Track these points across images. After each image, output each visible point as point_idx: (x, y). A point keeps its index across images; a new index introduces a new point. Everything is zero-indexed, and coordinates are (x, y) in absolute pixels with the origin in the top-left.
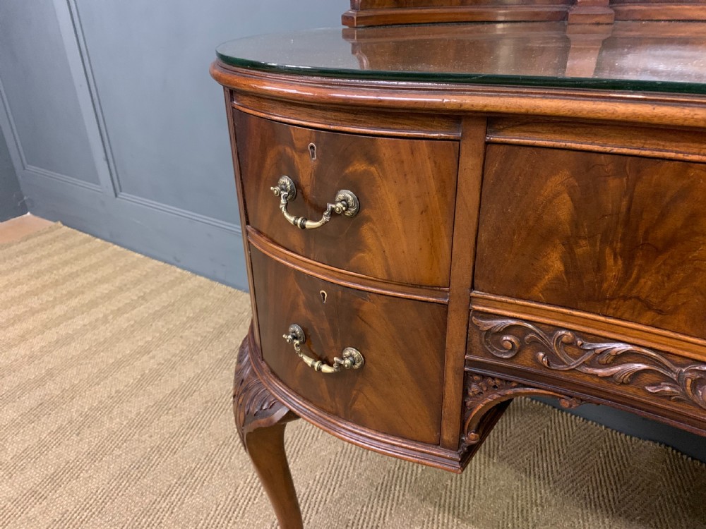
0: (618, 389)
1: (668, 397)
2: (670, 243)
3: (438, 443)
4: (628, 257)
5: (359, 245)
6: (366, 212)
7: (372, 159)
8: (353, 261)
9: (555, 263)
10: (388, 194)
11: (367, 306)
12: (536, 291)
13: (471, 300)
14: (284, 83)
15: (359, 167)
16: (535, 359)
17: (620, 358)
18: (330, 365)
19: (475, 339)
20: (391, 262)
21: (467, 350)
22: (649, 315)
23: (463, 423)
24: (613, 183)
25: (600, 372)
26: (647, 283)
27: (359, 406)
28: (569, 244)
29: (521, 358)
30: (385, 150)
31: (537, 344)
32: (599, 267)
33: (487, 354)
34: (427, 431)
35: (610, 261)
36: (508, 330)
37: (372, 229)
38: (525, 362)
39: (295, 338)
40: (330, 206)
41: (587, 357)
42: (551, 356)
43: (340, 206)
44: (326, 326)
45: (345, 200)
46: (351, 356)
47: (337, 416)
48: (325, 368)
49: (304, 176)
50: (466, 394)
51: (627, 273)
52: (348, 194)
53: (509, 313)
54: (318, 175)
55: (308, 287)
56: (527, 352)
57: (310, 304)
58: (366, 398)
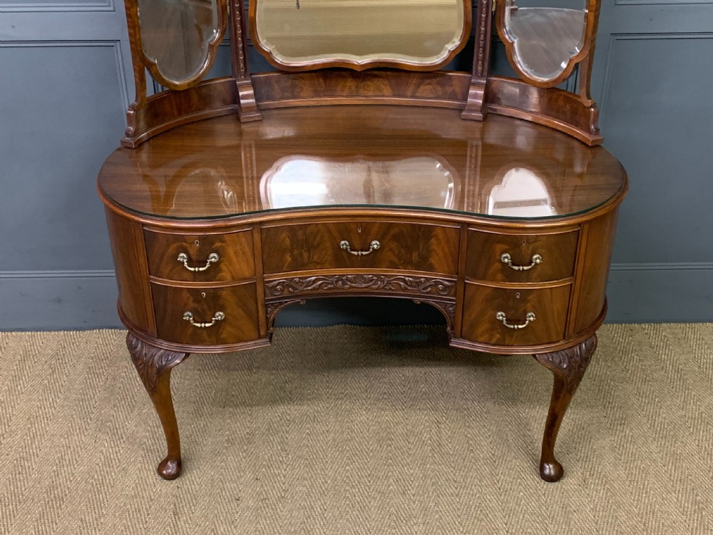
0: (316, 292)
1: (330, 289)
2: (319, 245)
3: (260, 337)
4: (309, 251)
5: (221, 271)
6: (222, 259)
7: (223, 241)
8: (217, 278)
9: (289, 258)
10: (231, 251)
11: (224, 293)
12: (285, 269)
13: (264, 278)
14: (184, 223)
15: (218, 244)
16: (289, 291)
17: (314, 282)
18: (211, 322)
19: (267, 291)
20: (234, 274)
21: (265, 296)
22: (318, 267)
23: (267, 324)
24: (300, 232)
25: (309, 288)
26: (316, 257)
27: (224, 335)
28: (291, 251)
29: (284, 293)
30: (227, 238)
31: (288, 286)
32: (301, 255)
33: (272, 295)
34: (254, 334)
35: (304, 253)
36: (278, 284)
37: (225, 264)
38: (286, 293)
39: (190, 317)
40: (208, 261)
41: (304, 285)
42: (294, 288)
43: (213, 260)
44: (205, 307)
45: (214, 257)
46: (220, 315)
47: (213, 344)
48: (207, 325)
49: (193, 252)
50: (267, 313)
51: (310, 255)
52: (215, 255)
53: (278, 278)
54: (200, 250)
55: (195, 293)
56: (286, 290)
57: (195, 301)
58: (227, 331)
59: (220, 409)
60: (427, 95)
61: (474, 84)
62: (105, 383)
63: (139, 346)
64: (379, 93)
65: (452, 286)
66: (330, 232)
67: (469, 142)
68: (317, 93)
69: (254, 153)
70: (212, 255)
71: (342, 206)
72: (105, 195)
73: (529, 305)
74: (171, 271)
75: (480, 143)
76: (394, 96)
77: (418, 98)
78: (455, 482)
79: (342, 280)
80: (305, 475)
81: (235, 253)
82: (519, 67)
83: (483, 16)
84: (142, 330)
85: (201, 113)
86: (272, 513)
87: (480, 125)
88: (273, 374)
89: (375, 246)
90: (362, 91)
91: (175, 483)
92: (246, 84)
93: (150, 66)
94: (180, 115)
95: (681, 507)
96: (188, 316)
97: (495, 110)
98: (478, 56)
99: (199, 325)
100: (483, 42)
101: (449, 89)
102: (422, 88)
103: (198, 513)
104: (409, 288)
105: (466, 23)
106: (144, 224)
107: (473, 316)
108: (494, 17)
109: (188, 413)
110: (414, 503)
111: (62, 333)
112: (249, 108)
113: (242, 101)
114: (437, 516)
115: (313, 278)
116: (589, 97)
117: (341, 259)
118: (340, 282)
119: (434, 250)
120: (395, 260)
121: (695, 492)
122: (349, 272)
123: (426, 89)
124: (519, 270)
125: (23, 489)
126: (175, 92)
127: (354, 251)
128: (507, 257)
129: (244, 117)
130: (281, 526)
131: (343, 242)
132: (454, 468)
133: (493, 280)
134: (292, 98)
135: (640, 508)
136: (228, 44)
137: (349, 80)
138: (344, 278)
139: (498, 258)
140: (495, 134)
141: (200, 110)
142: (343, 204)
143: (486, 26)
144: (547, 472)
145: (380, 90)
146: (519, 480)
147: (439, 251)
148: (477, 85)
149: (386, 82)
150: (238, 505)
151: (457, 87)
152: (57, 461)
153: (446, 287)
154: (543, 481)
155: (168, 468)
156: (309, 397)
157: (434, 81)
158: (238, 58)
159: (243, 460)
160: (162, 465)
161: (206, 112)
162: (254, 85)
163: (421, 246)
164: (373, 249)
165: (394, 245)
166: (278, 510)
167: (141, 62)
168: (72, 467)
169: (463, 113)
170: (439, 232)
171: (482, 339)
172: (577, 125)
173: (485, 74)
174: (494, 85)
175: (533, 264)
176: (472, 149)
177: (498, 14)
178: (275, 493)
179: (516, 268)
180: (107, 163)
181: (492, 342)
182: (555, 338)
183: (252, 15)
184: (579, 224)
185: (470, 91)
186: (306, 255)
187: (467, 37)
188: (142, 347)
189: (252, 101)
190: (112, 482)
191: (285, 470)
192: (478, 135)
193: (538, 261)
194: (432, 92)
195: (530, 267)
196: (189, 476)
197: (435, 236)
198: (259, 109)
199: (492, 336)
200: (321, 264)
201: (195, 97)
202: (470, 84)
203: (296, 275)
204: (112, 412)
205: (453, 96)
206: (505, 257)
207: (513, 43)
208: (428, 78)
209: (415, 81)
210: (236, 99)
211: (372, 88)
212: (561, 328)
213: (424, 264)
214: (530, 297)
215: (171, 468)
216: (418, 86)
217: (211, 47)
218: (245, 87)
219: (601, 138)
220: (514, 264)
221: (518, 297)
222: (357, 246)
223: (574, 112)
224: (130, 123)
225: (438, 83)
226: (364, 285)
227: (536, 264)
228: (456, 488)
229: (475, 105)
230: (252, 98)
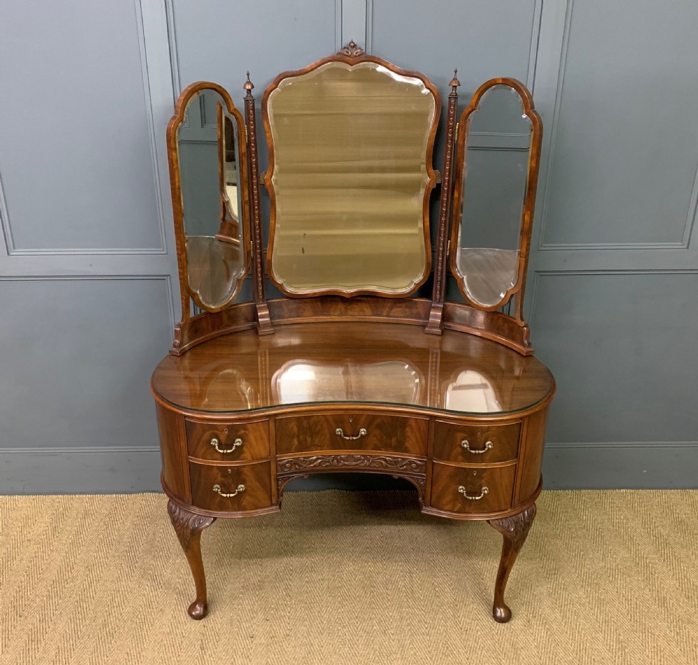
0: (317, 468)
1: (327, 466)
2: (319, 431)
3: (272, 505)
4: (311, 436)
5: (244, 452)
6: (245, 443)
7: (246, 429)
8: (242, 458)
9: (296, 442)
10: (251, 437)
11: (245, 470)
12: (293, 450)
13: (276, 458)
14: (217, 416)
15: (242, 432)
16: (296, 468)
17: (315, 460)
18: (234, 493)
19: (279, 468)
20: (253, 454)
21: (277, 472)
22: (319, 448)
23: (278, 494)
24: (305, 422)
25: (312, 465)
26: (317, 442)
27: (244, 503)
28: (298, 437)
30: (249, 427)
31: (295, 464)
32: (306, 440)
33: (282, 471)
34: (267, 503)
36: (287, 463)
37: (247, 447)
38: (293, 470)
40: (234, 445)
41: (308, 463)
42: (300, 466)
43: (238, 444)
44: (231, 480)
45: (239, 442)
46: (241, 487)
47: (235, 510)
48: (232, 495)
49: (223, 437)
50: (278, 485)
51: (312, 440)
52: (240, 440)
53: (287, 458)
54: (228, 436)
55: (223, 470)
56: (293, 467)
57: (223, 476)
58: (247, 500)
59: (237, 560)
60: (398, 314)
61: (434, 308)
62: (147, 537)
63: (178, 511)
64: (362, 313)
65: (423, 465)
66: (328, 421)
67: (431, 350)
68: (315, 314)
69: (267, 358)
70: (237, 440)
71: (338, 402)
72: (157, 393)
73: (483, 481)
74: (205, 452)
75: (439, 351)
76: (374, 315)
77: (391, 317)
78: (426, 623)
79: (337, 459)
80: (306, 617)
81: (255, 438)
82: (468, 296)
83: (440, 259)
84: (179, 498)
85: (229, 329)
86: (280, 649)
87: (439, 338)
88: (279, 531)
89: (363, 433)
90: (349, 312)
91: (202, 622)
92: (264, 307)
93: (194, 295)
94: (214, 330)
95: (607, 645)
96: (217, 488)
97: (450, 326)
98: (436, 288)
99: (225, 495)
100: (440, 278)
101: (415, 311)
102: (395, 310)
103: (220, 649)
104: (389, 466)
105: (428, 264)
106: (186, 416)
107: (440, 488)
108: (448, 260)
109: (212, 563)
110: (393, 641)
111: (114, 495)
112: (266, 325)
113: (260, 320)
114: (412, 652)
115: (314, 458)
116: (522, 319)
117: (336, 443)
118: (335, 461)
119: (409, 437)
120: (378, 443)
121: (618, 632)
122: (343, 453)
123: (397, 311)
124: (476, 453)
125: (81, 626)
126: (209, 314)
127: (347, 436)
128: (466, 443)
129: (261, 331)
130: (286, 660)
131: (338, 430)
132: (424, 611)
133: (455, 460)
134: (297, 317)
135: (574, 646)
136: (250, 277)
137: (340, 304)
138: (338, 458)
139: (459, 443)
140: (450, 345)
141: (229, 326)
142: (339, 400)
143: (442, 266)
144: (499, 614)
145: (364, 312)
146: (476, 622)
147: (412, 438)
148: (436, 308)
149: (368, 305)
150: (252, 642)
151: (421, 310)
152: (109, 603)
153: (418, 466)
154: (496, 622)
155: (197, 610)
156: (307, 550)
157: (404, 304)
158: (257, 288)
159: (256, 604)
160: (192, 607)
161: (233, 327)
162: (269, 307)
163: (399, 433)
164: (361, 435)
165: (377, 432)
166: (284, 647)
167: (188, 293)
168: (121, 608)
169: (426, 329)
170: (413, 423)
171: (447, 507)
172: (513, 339)
173: (442, 300)
174: (449, 309)
175: (486, 449)
176: (432, 355)
177: (451, 258)
178: (281, 631)
179: (473, 452)
180: (158, 368)
181: (455, 510)
182: (503, 508)
183: (270, 258)
184: (521, 418)
185: (431, 313)
186: (309, 439)
187: (429, 273)
188: (180, 512)
189: (267, 319)
190: (152, 621)
191: (289, 612)
192: (437, 345)
193: (490, 446)
194: (402, 313)
195: (484, 451)
196: (213, 616)
197: (410, 425)
198: (273, 325)
199: (454, 505)
200: (320, 447)
201: (225, 317)
202: (431, 308)
203: (301, 455)
204: (153, 562)
205: (418, 316)
206: (464, 443)
207: (463, 278)
208: (400, 302)
209: (389, 305)
210: (256, 318)
211: (357, 310)
212: (508, 499)
213: (400, 447)
214: (484, 475)
215: (199, 610)
216: (391, 308)
217: (239, 280)
218: (262, 309)
219: (532, 350)
220: (471, 449)
221: (475, 474)
222: (349, 433)
223: (511, 330)
224: (176, 337)
225: (407, 307)
226: (354, 463)
227: (489, 449)
228: (427, 628)
229: (435, 323)
230: (267, 318)
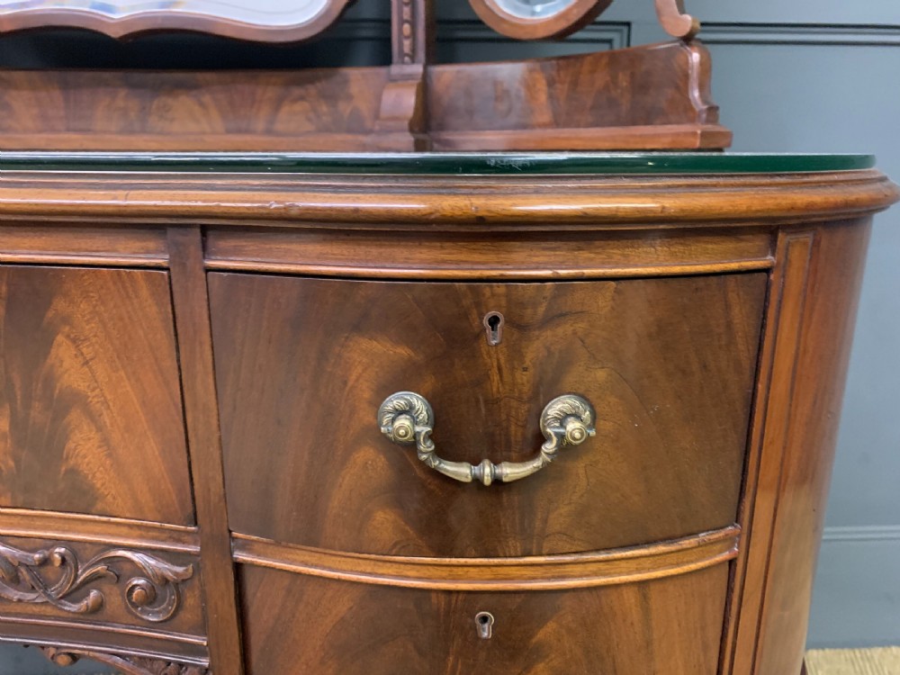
60: (297, 122)
61: (393, 82)
65: (184, 582)
76: (228, 132)
102: (286, 109)
123: (294, 113)
124: (477, 481)
128: (408, 411)
139: (366, 417)
148: (401, 80)
149: (208, 99)
151: (363, 103)
157: (311, 89)
173: (421, 55)
174: (440, 83)
175: (549, 447)
179: (461, 471)
194: (309, 120)
195: (536, 464)
202: (385, 85)
205: (356, 126)
206: (399, 412)
208: (299, 83)
209: (268, 92)
214: (547, 633)
216: (278, 104)
220: (447, 449)
221: (484, 633)
225: (322, 96)
227: (565, 448)
